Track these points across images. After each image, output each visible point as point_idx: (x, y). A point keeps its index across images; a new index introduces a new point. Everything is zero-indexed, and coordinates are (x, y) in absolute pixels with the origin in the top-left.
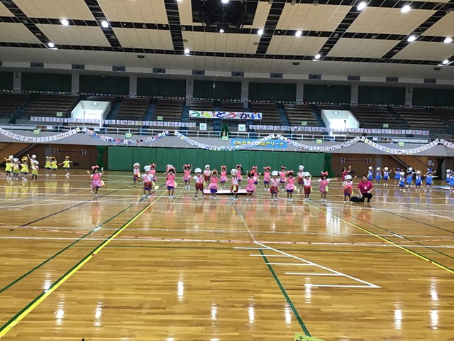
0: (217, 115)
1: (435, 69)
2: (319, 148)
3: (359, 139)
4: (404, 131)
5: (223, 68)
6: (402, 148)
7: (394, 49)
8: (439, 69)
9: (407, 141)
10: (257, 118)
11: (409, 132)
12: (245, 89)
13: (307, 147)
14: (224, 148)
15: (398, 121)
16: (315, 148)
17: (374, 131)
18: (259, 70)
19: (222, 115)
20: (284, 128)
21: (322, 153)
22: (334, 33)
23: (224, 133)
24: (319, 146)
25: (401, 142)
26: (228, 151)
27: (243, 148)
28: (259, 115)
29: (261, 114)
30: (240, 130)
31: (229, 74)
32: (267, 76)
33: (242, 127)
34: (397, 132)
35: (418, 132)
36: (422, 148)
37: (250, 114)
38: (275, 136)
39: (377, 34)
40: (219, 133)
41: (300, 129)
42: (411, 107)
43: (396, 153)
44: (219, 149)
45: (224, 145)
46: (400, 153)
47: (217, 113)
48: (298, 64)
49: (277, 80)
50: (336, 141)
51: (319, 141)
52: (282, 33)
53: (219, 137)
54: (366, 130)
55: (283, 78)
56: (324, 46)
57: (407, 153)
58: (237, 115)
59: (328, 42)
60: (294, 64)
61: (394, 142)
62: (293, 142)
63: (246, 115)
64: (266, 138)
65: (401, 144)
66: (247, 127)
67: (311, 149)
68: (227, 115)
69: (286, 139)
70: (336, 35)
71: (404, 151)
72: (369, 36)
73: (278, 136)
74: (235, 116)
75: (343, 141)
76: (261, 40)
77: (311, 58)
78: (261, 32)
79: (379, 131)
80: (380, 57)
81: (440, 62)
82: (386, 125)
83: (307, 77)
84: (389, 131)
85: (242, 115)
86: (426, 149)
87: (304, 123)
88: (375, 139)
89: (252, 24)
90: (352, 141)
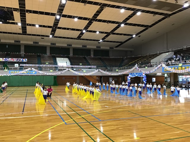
0: (5, 60)
1: (98, 43)
2: (51, 74)
3: (68, 70)
4: (87, 66)
5: (9, 39)
6: (85, 73)
7: (80, 35)
8: (100, 43)
9: (87, 70)
10: (25, 61)
11: (89, 67)
12: (22, 48)
13: (46, 73)
14: (5, 75)
15: (86, 62)
16: (49, 74)
17: (76, 66)
18: (27, 40)
19: (7, 60)
20: (37, 65)
21: (53, 75)
22: (53, 27)
23: (6, 68)
24: (51, 73)
25: (85, 71)
26: (8, 76)
27: (15, 75)
28: (26, 60)
29: (27, 59)
30: (15, 66)
31: (13, 42)
32: (32, 43)
33: (16, 65)
34: (84, 67)
35: (92, 67)
36: (92, 72)
37: (21, 59)
38: (31, 69)
39: (71, 29)
40: (3, 68)
41: (44, 66)
42: (93, 57)
43: (83, 75)
44: (3, 75)
45: (5, 74)
46: (84, 75)
47: (4, 59)
48: (43, 38)
49: (37, 45)
50: (58, 70)
51: (51, 71)
52: (30, 25)
53: (3, 70)
54: (72, 66)
55: (39, 44)
56: (51, 32)
57: (87, 75)
58: (15, 60)
59: (52, 30)
60: (42, 38)
61: (82, 71)
62: (39, 71)
63: (19, 60)
64: (26, 70)
65: (84, 71)
66: (19, 65)
67: (48, 74)
68: (10, 60)
69: (36, 70)
70: (54, 28)
71: (85, 74)
72: (68, 29)
73: (33, 69)
74: (14, 60)
75: (62, 71)
76: (22, 27)
77: (48, 36)
78: (20, 24)
79: (77, 66)
80: (76, 37)
81: (99, 40)
82: (81, 64)
83: (50, 44)
84: (81, 66)
85: (17, 60)
86: (94, 73)
87: (47, 63)
88: (74, 69)
89: (14, 20)
90: (65, 70)
